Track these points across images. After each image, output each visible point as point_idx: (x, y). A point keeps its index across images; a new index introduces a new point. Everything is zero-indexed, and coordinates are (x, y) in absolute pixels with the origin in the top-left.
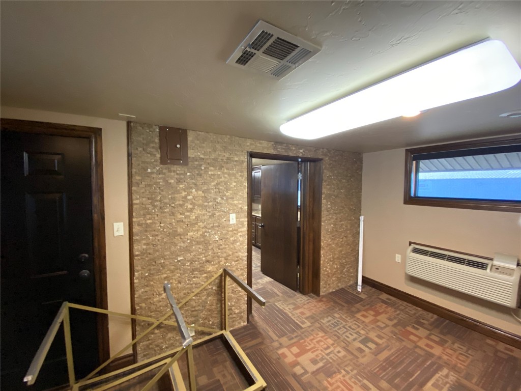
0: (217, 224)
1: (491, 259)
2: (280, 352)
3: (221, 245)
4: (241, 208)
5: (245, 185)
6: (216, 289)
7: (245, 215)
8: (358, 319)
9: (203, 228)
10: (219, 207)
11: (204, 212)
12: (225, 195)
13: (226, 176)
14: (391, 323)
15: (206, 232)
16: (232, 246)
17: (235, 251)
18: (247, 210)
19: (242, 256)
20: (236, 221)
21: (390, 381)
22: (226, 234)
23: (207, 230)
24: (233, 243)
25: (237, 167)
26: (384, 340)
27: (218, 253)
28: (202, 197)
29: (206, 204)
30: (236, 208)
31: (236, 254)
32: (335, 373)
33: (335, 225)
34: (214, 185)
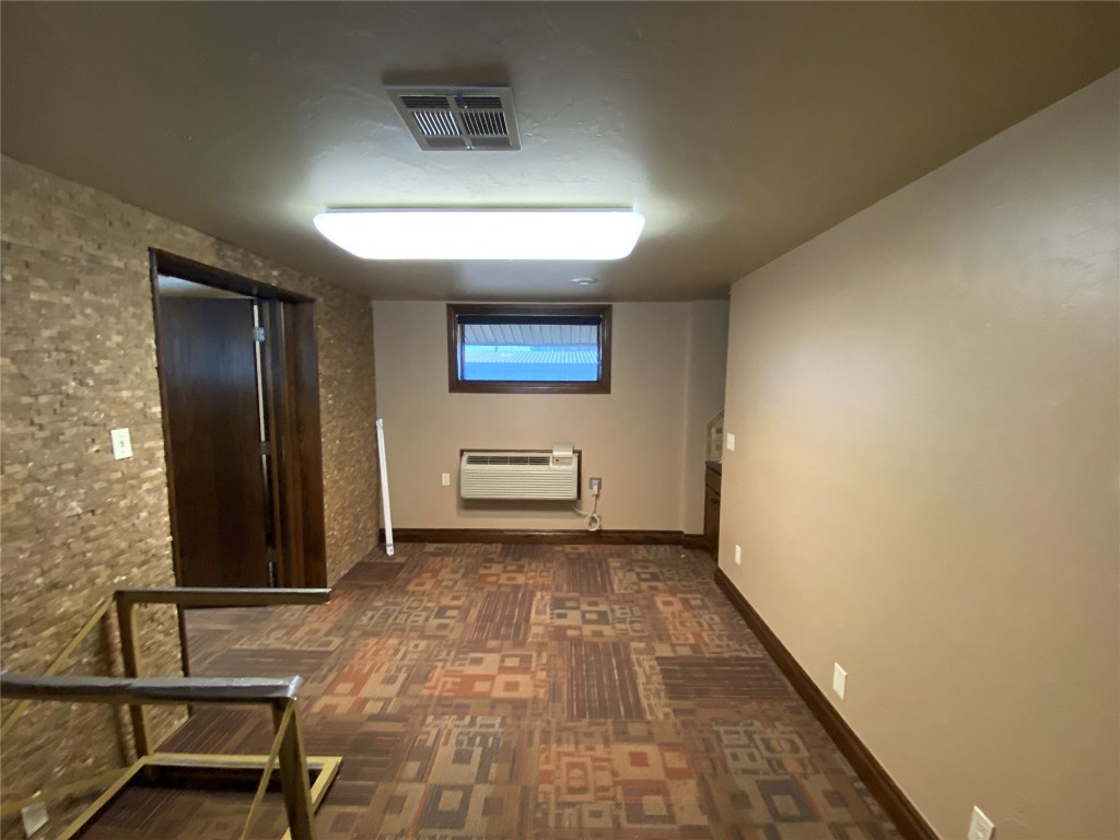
0: (70, 466)
1: (551, 451)
2: (317, 708)
3: (92, 527)
4: (143, 412)
5: (150, 346)
6: (94, 660)
7: (157, 430)
8: (414, 592)
9: (24, 481)
10: (74, 410)
11: (22, 428)
12: (91, 373)
13: (89, 311)
14: (458, 576)
15: (36, 493)
16: (126, 525)
17: (136, 537)
18: (159, 416)
19: (157, 547)
20: (133, 449)
21: (496, 637)
22: (106, 491)
23: (41, 487)
24: (130, 515)
25: (122, 288)
26: (463, 599)
27: (84, 554)
28: (11, 376)
29: (26, 400)
30: (127, 411)
31: (141, 545)
32: (429, 672)
33: (341, 440)
34: (52, 339)
